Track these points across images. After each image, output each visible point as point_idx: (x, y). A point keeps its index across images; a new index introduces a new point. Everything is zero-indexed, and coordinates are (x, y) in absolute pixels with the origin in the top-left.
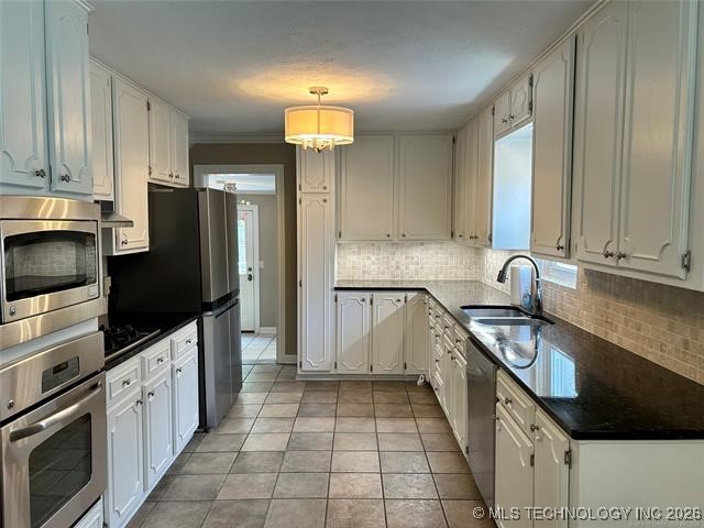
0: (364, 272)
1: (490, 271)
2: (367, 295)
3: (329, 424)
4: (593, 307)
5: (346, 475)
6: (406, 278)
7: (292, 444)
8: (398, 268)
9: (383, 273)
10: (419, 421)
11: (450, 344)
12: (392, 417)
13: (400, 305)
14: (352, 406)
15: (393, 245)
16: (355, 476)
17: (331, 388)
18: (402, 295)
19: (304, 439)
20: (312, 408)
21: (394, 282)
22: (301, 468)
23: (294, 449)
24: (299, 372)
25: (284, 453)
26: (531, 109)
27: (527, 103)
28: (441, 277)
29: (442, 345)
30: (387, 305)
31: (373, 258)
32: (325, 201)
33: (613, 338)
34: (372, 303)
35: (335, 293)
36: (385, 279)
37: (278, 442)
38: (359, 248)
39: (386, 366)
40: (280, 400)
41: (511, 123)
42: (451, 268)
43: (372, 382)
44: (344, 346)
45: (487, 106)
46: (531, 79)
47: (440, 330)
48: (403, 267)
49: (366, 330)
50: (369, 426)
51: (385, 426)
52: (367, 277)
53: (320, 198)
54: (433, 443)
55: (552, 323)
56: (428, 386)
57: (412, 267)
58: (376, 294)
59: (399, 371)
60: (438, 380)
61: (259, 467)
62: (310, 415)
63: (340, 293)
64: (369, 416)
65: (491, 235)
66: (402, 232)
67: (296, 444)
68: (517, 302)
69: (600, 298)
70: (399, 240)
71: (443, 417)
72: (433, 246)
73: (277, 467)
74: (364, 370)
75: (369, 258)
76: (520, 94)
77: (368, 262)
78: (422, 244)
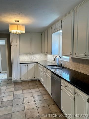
0: (25, 60)
1: (49, 59)
2: (27, 64)
3: (21, 92)
4: (74, 65)
5: (28, 103)
6: (33, 61)
7: (14, 98)
8: (32, 59)
9: (29, 60)
10: (39, 88)
11: (45, 73)
12: (34, 88)
13: (33, 66)
14: (25, 87)
15: (30, 54)
16: (29, 103)
17: (20, 84)
18: (33, 64)
19: (17, 96)
20: (17, 88)
21: (31, 61)
22: (17, 104)
23: (15, 99)
24: (13, 81)
25: (13, 100)
26: (61, 27)
27: (61, 26)
28: (40, 60)
29: (43, 73)
30: (31, 66)
31: (27, 57)
32: (17, 45)
33: (79, 71)
34: (27, 66)
35: (20, 64)
36: (29, 61)
37: (11, 98)
38: (24, 55)
39: (31, 78)
40: (9, 88)
41: (56, 30)
42: (41, 58)
43: (28, 81)
44: (22, 75)
45: (50, 27)
46: (61, 21)
47: (42, 70)
48: (33, 59)
49: (27, 71)
50: (30, 91)
51: (33, 90)
52: (26, 61)
53: (16, 45)
54: (43, 93)
55: (65, 68)
56: (39, 81)
57: (34, 58)
58: (28, 64)
59: (33, 78)
60: (42, 80)
61: (8, 105)
62: (17, 90)
63: (21, 64)
64: (29, 89)
65: (51, 52)
66: (33, 52)
67: (15, 98)
68: (56, 64)
69: (75, 63)
70: (32, 53)
71: (43, 87)
72: (38, 54)
73: (12, 104)
74: (27, 79)
75: (26, 57)
76: (59, 24)
77: (26, 58)
78: (36, 54)
